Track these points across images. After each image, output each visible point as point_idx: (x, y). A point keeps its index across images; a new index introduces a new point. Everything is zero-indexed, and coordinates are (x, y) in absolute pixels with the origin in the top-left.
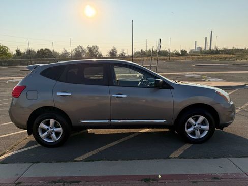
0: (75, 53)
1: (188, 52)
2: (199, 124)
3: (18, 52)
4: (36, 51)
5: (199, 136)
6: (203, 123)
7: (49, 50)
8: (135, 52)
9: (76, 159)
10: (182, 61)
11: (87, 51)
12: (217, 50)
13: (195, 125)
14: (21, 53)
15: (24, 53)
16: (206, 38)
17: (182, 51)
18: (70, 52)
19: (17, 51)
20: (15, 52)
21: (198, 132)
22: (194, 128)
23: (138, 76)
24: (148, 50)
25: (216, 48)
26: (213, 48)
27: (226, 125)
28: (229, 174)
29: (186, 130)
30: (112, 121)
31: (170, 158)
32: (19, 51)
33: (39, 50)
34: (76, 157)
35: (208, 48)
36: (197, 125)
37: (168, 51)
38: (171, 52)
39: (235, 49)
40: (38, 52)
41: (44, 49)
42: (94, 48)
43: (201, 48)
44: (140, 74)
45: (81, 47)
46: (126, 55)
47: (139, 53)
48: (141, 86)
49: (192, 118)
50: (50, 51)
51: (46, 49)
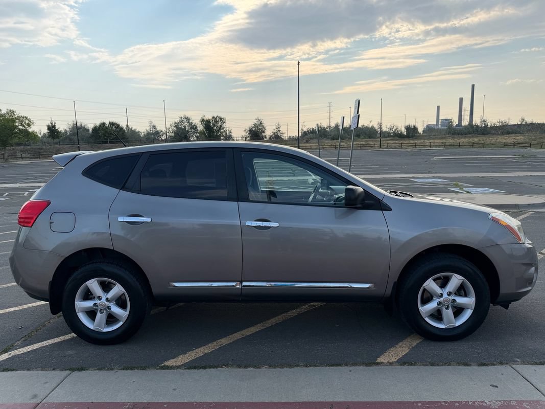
0: (174, 132)
1: (420, 130)
2: (450, 294)
3: (52, 129)
4: (90, 127)
5: (450, 321)
6: (461, 291)
7: (118, 126)
8: (305, 129)
9: (167, 363)
10: (409, 149)
11: (200, 128)
12: (486, 126)
13: (442, 295)
14: (58, 132)
15: (66, 131)
16: (461, 100)
17: (408, 128)
18: (164, 130)
19: (49, 128)
20: (45, 131)
21: (448, 313)
22: (440, 303)
23: (311, 181)
24: (333, 125)
25: (484, 121)
26: (477, 121)
27: (518, 297)
28: (512, 403)
29: (420, 308)
30: (244, 284)
31: (378, 364)
32: (54, 126)
33: (98, 125)
34: (167, 360)
35: (465, 122)
36: (445, 296)
37: (376, 127)
38: (384, 129)
39: (526, 124)
40: (95, 129)
41: (107, 123)
42: (216, 122)
43: (448, 122)
44: (314, 177)
45: (188, 119)
46: (285, 136)
47: (313, 132)
48: (315, 204)
49: (434, 280)
50: (122, 129)
51: (112, 124)
